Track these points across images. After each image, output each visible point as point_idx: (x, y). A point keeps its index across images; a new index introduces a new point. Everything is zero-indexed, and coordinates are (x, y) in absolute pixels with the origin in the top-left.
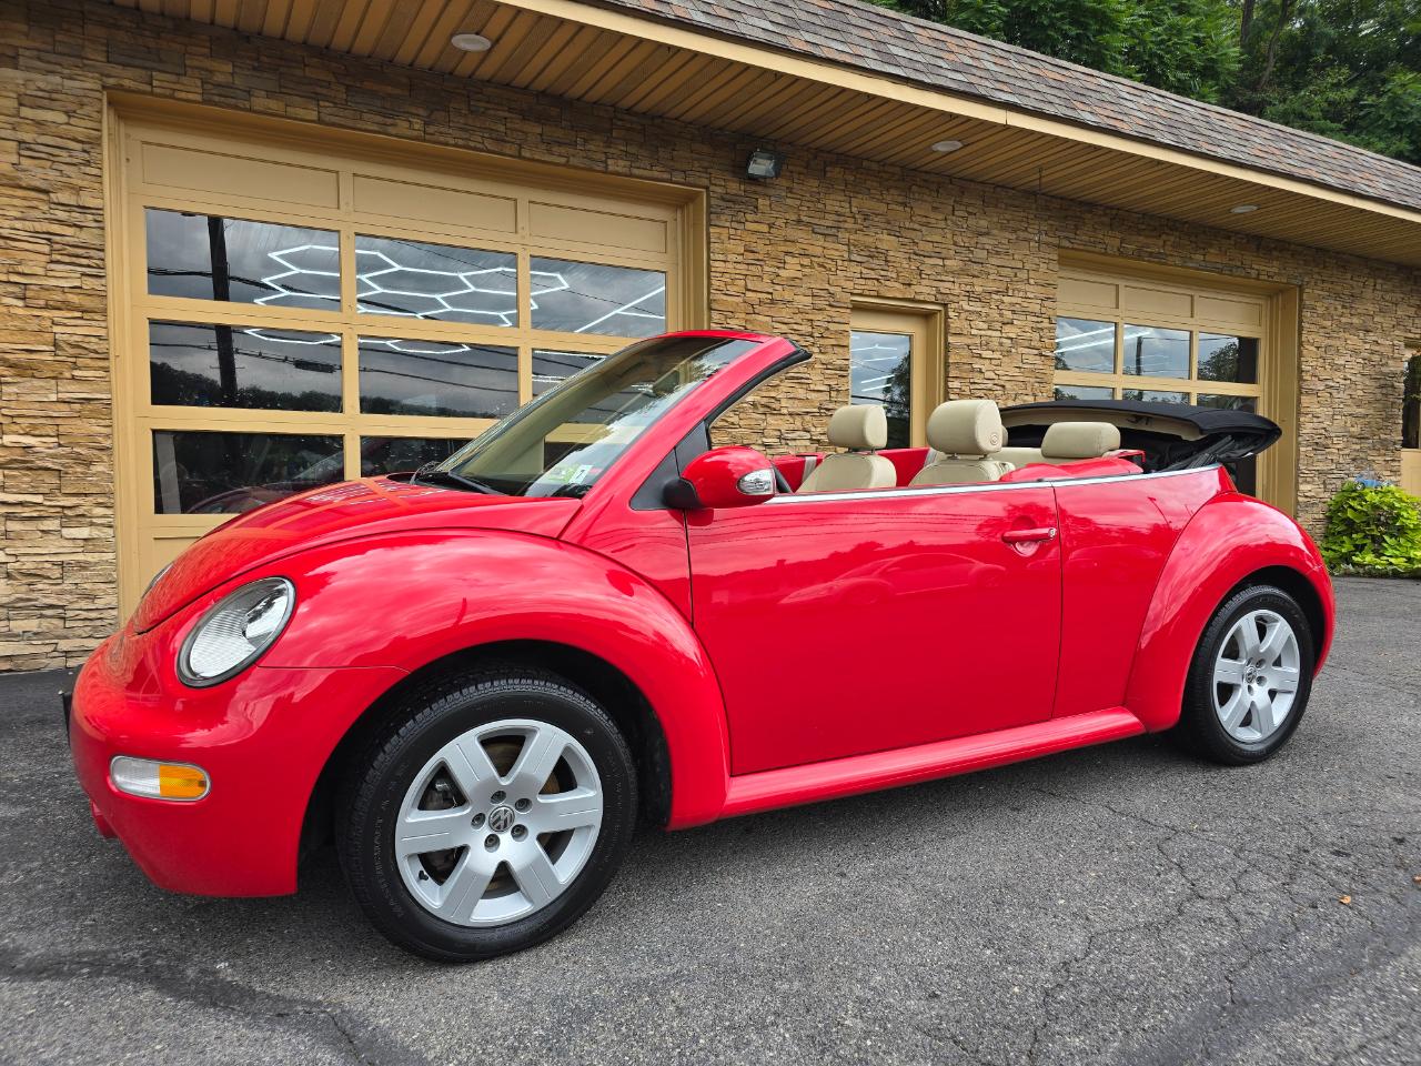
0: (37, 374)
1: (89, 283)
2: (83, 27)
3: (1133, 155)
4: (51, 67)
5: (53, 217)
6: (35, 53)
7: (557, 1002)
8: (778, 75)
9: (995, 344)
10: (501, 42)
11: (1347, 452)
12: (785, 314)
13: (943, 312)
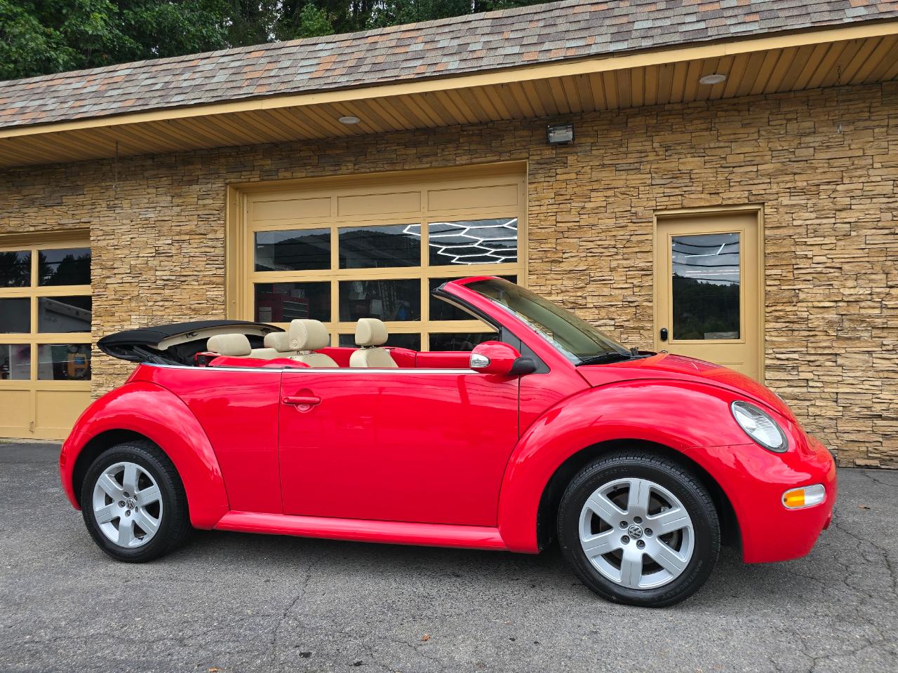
4: (208, 181)
5: (208, 245)
6: (203, 176)
13: (762, 209)
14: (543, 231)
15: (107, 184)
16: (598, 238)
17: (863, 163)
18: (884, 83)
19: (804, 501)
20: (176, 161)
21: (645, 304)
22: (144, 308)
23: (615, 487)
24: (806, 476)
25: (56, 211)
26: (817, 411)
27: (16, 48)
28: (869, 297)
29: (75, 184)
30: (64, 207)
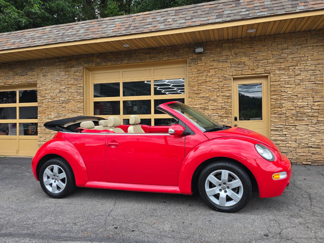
2: (81, 59)
4: (77, 66)
13: (269, 75)
14: (193, 83)
15: (43, 68)
16: (212, 86)
17: (305, 59)
18: (311, 31)
19: (279, 177)
20: (66, 60)
21: (229, 108)
22: (56, 110)
23: (217, 173)
24: (281, 169)
25: (25, 77)
26: (289, 145)
27: (8, 17)
28: (307, 106)
29: (32, 68)
30: (28, 76)
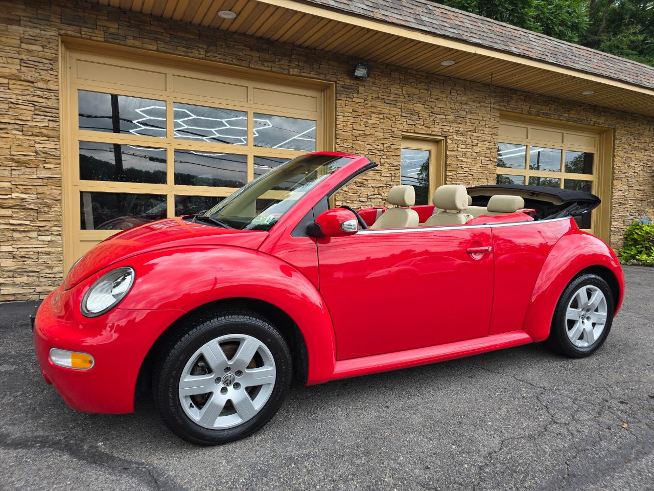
0: (28, 166)
1: (51, 124)
2: (50, 7)
3: (535, 68)
4: (35, 25)
5: (36, 94)
6: (28, 19)
7: (252, 466)
8: (369, 30)
9: (469, 155)
10: (241, 14)
11: (635, 207)
12: (371, 141)
13: (445, 140)
14: (345, 133)
